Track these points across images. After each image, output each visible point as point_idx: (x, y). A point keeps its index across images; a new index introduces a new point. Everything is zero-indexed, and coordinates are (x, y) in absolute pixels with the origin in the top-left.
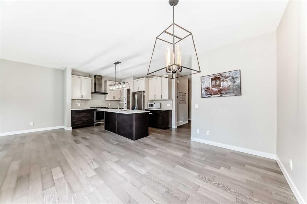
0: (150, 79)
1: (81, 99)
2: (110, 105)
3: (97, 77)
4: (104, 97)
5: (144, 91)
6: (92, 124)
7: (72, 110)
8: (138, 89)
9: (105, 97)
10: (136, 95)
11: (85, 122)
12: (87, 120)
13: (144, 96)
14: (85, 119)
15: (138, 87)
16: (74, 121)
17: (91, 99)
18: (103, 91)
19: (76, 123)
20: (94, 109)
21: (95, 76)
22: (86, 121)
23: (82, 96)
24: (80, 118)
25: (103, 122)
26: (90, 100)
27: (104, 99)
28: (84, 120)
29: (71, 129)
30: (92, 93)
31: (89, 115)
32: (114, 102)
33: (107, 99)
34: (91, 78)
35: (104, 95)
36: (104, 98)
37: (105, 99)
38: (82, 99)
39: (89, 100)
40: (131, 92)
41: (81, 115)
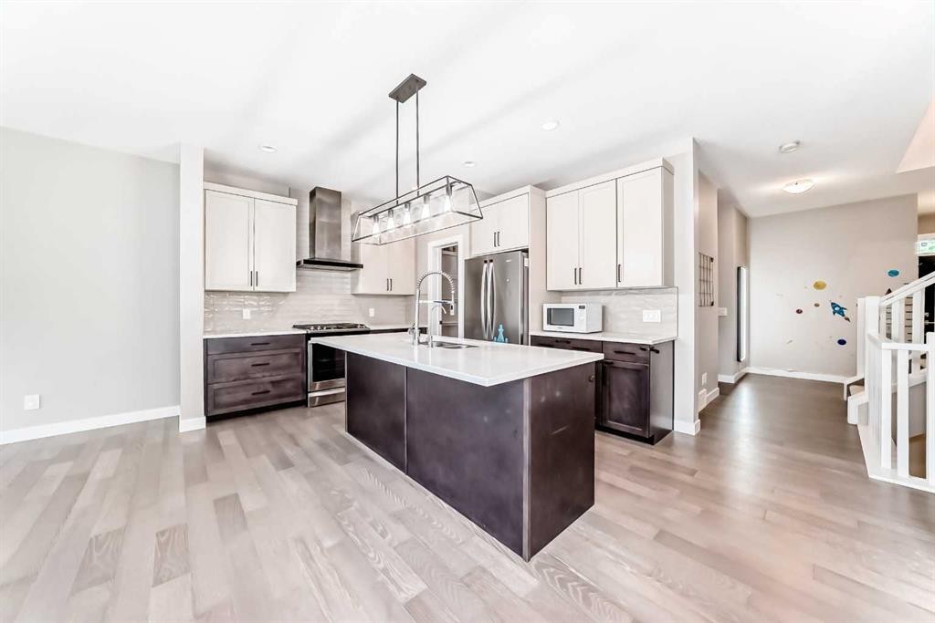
0: (549, 193)
1: (251, 289)
2: (372, 312)
3: (318, 195)
4: (349, 281)
5: (526, 251)
6: (299, 398)
7: (206, 341)
8: (496, 243)
9: (355, 283)
10: (488, 269)
11: (268, 392)
12: (273, 383)
13: (526, 271)
14: (265, 377)
15: (497, 235)
16: (216, 386)
17: (293, 289)
18: (347, 258)
19: (225, 398)
20: (304, 332)
21: (313, 194)
22: (269, 387)
23: (254, 277)
24: (245, 375)
25: (340, 387)
26: (290, 296)
27: (349, 292)
28: (262, 383)
29: (204, 426)
30: (298, 263)
31: (284, 360)
32: (391, 301)
33: (361, 289)
34: (295, 202)
35: (348, 275)
36: (349, 286)
37: (353, 289)
38: (257, 289)
39: (286, 294)
40: (463, 256)
41: (248, 361)
